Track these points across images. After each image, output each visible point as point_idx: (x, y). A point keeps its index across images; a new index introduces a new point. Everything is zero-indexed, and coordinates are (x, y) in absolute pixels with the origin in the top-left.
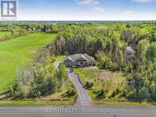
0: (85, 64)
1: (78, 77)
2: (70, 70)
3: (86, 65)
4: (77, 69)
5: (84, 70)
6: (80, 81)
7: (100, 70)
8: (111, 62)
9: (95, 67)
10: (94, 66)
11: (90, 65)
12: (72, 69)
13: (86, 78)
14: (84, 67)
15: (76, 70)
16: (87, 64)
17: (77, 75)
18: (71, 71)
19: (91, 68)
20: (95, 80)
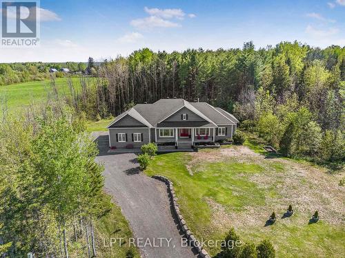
0: (199, 138)
1: (171, 196)
2: (134, 161)
3: (205, 143)
4: (164, 158)
5: (194, 160)
6: (177, 220)
7: (272, 161)
8: (315, 127)
9: (245, 150)
10: (238, 147)
11: (220, 142)
12: (140, 157)
13: (210, 200)
14: (196, 150)
15: (161, 164)
16: (206, 138)
17: (162, 187)
18: (138, 165)
19: (228, 151)
20: (267, 217)
